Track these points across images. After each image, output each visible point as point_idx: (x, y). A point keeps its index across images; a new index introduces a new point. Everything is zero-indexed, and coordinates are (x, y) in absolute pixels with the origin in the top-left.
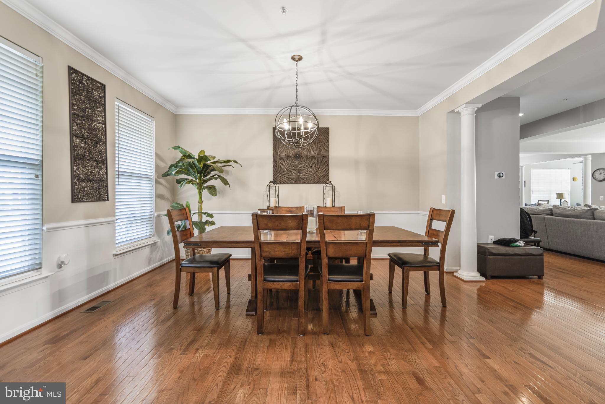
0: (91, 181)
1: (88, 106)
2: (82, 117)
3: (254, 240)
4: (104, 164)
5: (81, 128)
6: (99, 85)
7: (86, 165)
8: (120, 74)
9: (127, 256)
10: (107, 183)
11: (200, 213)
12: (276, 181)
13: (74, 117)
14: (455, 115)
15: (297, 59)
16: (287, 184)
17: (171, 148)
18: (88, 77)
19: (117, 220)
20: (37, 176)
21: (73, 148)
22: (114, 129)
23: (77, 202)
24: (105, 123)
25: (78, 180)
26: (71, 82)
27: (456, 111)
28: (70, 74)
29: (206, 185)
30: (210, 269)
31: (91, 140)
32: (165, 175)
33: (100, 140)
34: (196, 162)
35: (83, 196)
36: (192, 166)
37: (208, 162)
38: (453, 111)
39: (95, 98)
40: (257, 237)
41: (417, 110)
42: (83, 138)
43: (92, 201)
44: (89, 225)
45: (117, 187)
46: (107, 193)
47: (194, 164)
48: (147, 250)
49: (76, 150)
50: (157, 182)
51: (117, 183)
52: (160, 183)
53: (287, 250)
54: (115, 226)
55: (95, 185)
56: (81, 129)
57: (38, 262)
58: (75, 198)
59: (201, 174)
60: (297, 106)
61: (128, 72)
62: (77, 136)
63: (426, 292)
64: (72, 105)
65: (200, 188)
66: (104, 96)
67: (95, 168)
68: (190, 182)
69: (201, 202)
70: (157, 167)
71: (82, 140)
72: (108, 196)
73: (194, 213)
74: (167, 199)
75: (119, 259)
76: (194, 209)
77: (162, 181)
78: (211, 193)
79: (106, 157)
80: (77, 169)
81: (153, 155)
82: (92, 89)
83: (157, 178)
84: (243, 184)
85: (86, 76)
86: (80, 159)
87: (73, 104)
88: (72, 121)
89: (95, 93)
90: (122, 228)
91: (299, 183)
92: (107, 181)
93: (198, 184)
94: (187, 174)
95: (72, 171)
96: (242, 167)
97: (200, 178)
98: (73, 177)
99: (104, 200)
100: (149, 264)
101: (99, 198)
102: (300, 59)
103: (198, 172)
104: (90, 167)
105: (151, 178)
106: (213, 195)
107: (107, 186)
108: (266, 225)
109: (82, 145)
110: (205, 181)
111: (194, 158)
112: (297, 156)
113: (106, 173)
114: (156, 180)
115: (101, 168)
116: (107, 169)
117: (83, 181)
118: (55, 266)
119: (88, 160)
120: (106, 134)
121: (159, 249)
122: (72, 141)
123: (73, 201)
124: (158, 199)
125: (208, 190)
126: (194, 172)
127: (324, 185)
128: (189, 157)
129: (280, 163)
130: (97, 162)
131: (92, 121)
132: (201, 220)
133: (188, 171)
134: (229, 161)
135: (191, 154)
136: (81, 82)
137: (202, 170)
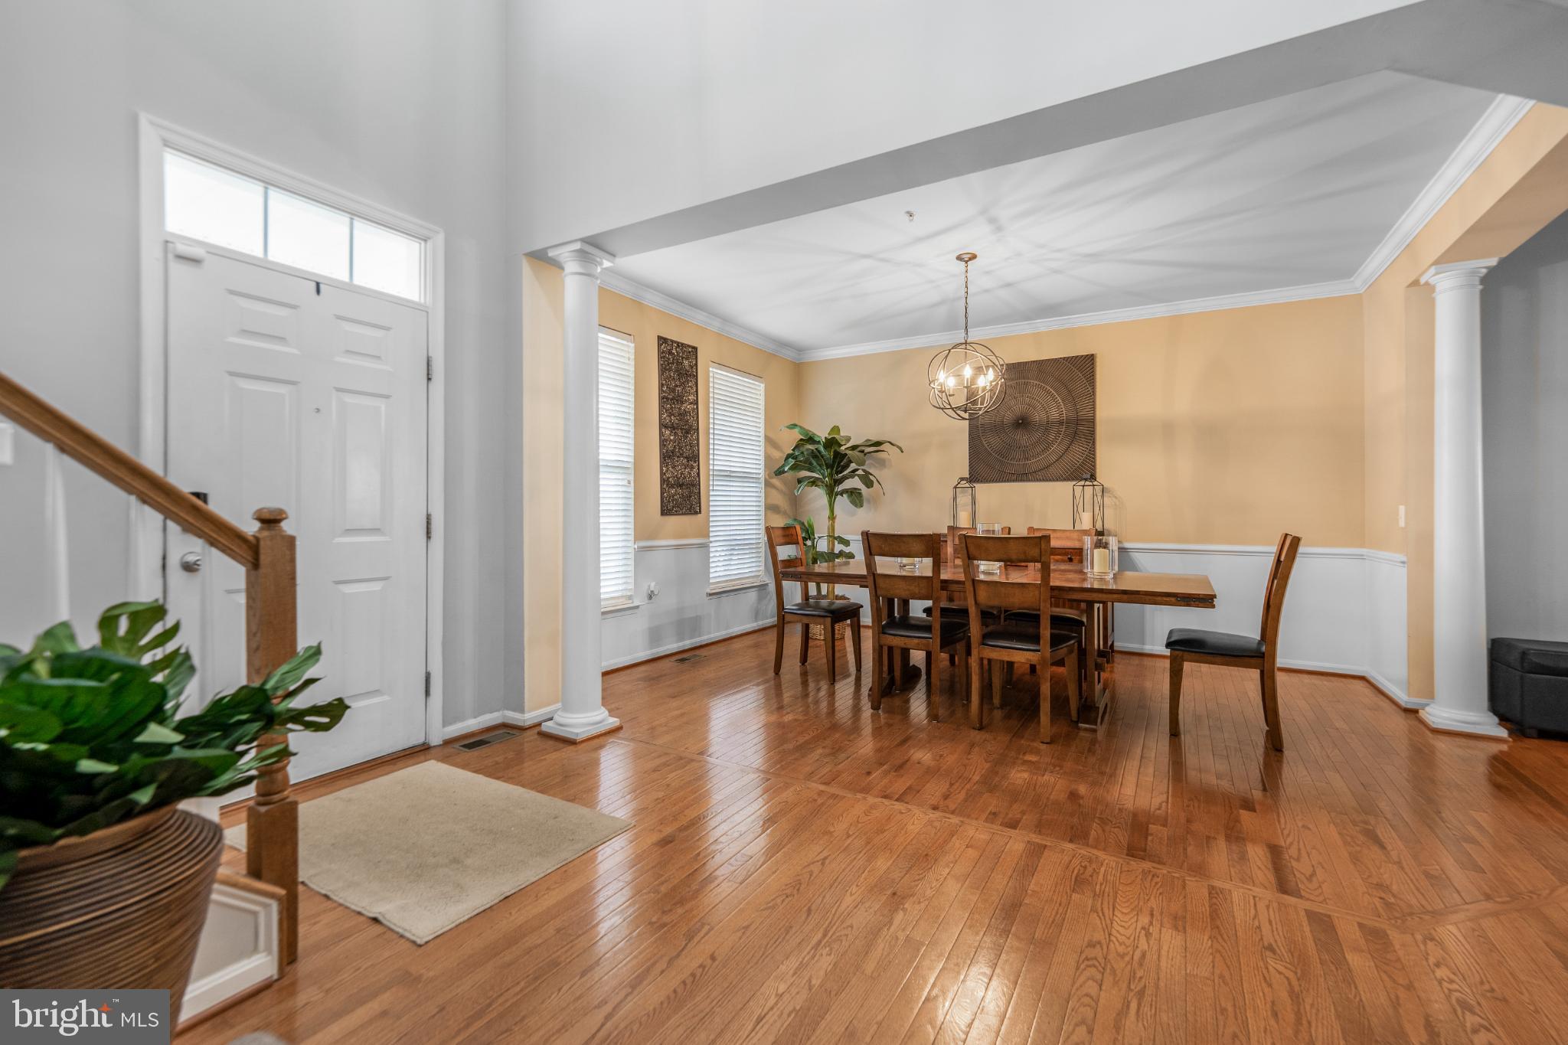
0: (681, 486)
1: (678, 383)
2: (672, 399)
3: (866, 573)
4: (695, 462)
5: (671, 415)
6: (690, 350)
7: (677, 463)
8: (715, 325)
9: (724, 599)
10: (699, 489)
11: (833, 538)
12: (974, 477)
13: (663, 400)
14: (1421, 292)
15: (966, 259)
16: (999, 482)
17: (783, 429)
18: (678, 343)
19: (711, 542)
20: (629, 482)
21: (663, 443)
22: (708, 408)
23: (666, 514)
24: (696, 403)
25: (667, 485)
26: (662, 355)
27: (1423, 281)
28: (659, 346)
29: (840, 488)
30: (822, 620)
31: (681, 429)
32: (779, 472)
33: (691, 426)
34: (822, 449)
35: (673, 507)
36: (816, 455)
37: (843, 448)
38: (1415, 283)
39: (686, 370)
40: (870, 565)
41: (1352, 279)
42: (673, 428)
43: (682, 514)
44: (678, 547)
45: (711, 493)
46: (700, 503)
47: (819, 452)
48: (752, 595)
49: (665, 445)
50: (768, 484)
51: (711, 488)
52: (773, 486)
53: (912, 588)
54: (709, 552)
55: (686, 492)
56: (670, 417)
57: (629, 594)
58: (665, 511)
59: (832, 469)
60: (966, 343)
61: (726, 320)
62: (666, 427)
63: (1268, 726)
64: (661, 385)
65: (832, 494)
66: (696, 365)
67: (685, 468)
68: (814, 482)
69: (832, 518)
70: (768, 458)
71: (672, 432)
72: (700, 506)
73: (820, 538)
74: (785, 513)
75: (714, 600)
76: (821, 530)
77: (776, 481)
78: (854, 503)
79: (698, 450)
80: (667, 471)
81: (762, 439)
82: (683, 358)
83: (767, 477)
84: (911, 484)
85: (675, 342)
86: (669, 457)
87: (663, 385)
88: (661, 407)
89: (686, 363)
90: (719, 561)
91: (1022, 480)
92: (699, 486)
93: (826, 486)
94: (810, 470)
95: (662, 474)
96: (902, 452)
97: (831, 475)
98: (663, 481)
99: (696, 513)
100: (756, 619)
101: (690, 509)
102: (974, 257)
103: (826, 464)
104: (679, 469)
105: (759, 478)
106: (856, 506)
107: (699, 493)
108: (881, 548)
109: (672, 438)
110: (840, 482)
111: (819, 442)
112: (1020, 422)
113: (698, 474)
114: (766, 480)
115: (692, 468)
116: (699, 469)
117: (672, 486)
118: (645, 595)
119: (678, 457)
120: (698, 417)
121: (771, 597)
122: (661, 434)
123: (663, 513)
124: (769, 512)
125: (848, 497)
126: (820, 466)
127: (1074, 483)
128: (811, 440)
129: (983, 440)
130: (688, 458)
131: (682, 403)
132: (833, 549)
133: (811, 464)
134: (878, 444)
135: (814, 434)
136: (670, 353)
137: (834, 462)
